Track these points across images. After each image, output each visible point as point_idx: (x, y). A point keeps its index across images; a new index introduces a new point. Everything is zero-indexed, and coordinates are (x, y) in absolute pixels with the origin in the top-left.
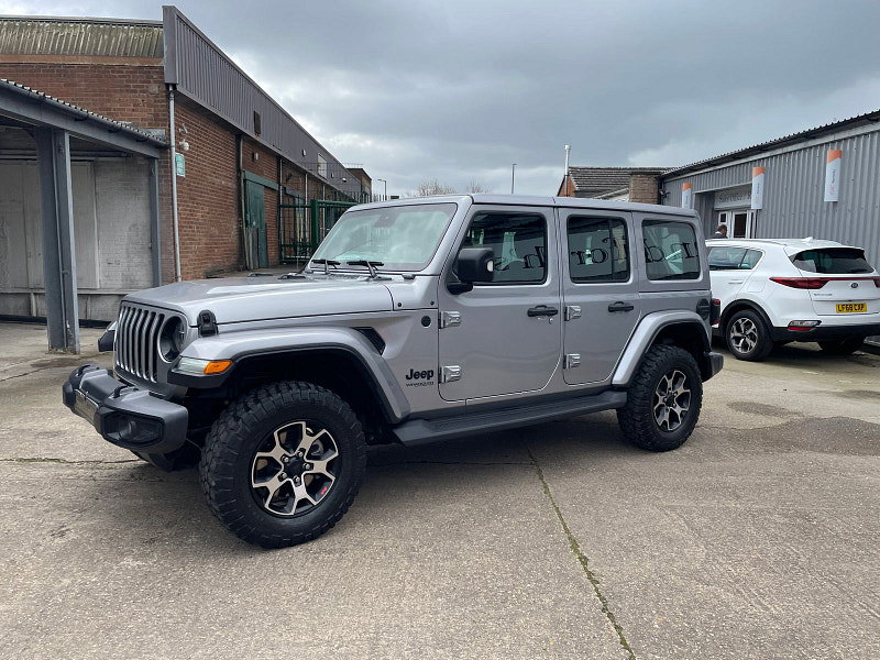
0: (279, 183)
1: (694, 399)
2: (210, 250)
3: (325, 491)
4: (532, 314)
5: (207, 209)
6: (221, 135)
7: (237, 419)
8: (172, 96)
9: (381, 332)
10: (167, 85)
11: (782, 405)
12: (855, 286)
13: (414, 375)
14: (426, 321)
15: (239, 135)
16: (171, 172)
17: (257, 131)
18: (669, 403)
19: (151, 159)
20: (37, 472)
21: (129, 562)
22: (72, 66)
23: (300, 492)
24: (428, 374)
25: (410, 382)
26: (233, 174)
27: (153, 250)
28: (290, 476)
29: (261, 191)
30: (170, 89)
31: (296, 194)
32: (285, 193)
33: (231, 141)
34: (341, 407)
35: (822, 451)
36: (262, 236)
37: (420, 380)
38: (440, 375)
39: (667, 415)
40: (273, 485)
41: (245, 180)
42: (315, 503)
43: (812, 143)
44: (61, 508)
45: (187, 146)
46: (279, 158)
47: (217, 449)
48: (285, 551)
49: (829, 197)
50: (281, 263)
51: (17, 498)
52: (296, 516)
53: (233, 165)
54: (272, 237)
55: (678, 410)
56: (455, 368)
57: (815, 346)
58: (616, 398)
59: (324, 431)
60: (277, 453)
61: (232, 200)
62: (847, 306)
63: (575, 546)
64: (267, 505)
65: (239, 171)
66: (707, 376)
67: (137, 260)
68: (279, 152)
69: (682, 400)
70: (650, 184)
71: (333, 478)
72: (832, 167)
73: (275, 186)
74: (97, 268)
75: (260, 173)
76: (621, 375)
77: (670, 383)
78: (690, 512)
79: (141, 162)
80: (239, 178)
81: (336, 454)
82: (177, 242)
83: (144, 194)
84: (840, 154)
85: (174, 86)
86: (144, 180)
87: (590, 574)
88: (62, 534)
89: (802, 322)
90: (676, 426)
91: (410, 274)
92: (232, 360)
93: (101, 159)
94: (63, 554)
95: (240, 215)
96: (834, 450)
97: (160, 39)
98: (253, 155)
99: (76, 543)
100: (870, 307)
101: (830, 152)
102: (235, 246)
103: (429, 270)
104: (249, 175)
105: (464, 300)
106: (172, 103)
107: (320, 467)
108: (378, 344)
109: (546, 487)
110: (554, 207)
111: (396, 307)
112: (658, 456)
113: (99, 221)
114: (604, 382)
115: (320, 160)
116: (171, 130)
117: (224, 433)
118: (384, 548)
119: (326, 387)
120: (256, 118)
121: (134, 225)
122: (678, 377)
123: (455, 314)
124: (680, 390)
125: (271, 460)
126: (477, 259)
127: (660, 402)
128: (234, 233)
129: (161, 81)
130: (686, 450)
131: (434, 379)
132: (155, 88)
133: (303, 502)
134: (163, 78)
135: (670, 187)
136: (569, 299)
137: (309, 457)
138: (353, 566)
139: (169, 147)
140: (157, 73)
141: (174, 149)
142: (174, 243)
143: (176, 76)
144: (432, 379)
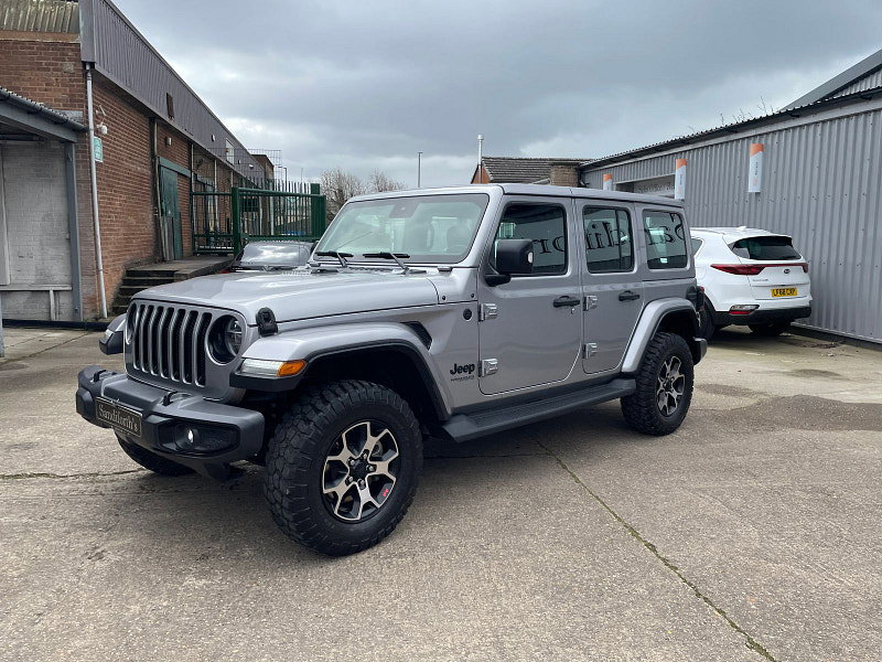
0: (190, 169)
1: (686, 383)
2: (128, 240)
3: (387, 492)
4: (557, 305)
5: (124, 197)
6: (135, 117)
7: (308, 421)
8: (89, 75)
9: (428, 326)
10: (84, 63)
11: (743, 386)
12: (787, 272)
13: (457, 369)
14: (467, 314)
15: (152, 118)
16: (90, 157)
17: (171, 115)
18: (667, 388)
19: (67, 143)
20: (32, 490)
21: (190, 581)
23: (365, 495)
24: (469, 368)
25: (453, 377)
26: (147, 160)
27: (71, 241)
28: (355, 480)
29: (174, 177)
30: (88, 68)
31: (205, 180)
32: (196, 180)
33: (146, 126)
34: (402, 405)
35: (802, 428)
36: (177, 227)
37: (463, 374)
38: (480, 368)
39: (666, 399)
40: (341, 489)
41: (160, 166)
42: (378, 506)
43: (733, 137)
44: (83, 527)
45: (105, 129)
46: (190, 143)
47: (290, 455)
48: (353, 558)
49: (753, 188)
50: (195, 254)
51: (25, 520)
52: (363, 519)
53: (147, 151)
54: (186, 227)
55: (675, 394)
56: (494, 361)
57: (746, 329)
58: (626, 386)
59: (386, 431)
60: (345, 456)
61: (147, 187)
62: (781, 291)
63: (635, 534)
64: (336, 512)
65: (153, 156)
66: (697, 360)
67: (52, 252)
68: (191, 137)
69: (677, 384)
70: (570, 174)
71: (394, 479)
72: (755, 160)
73: (187, 173)
74: (7, 261)
75: (173, 159)
76: (629, 363)
77: (668, 368)
78: (721, 493)
79: (56, 146)
80: (153, 164)
81: (397, 454)
82: (98, 233)
83: (60, 181)
84: (762, 148)
85: (92, 65)
86: (59, 166)
87: (664, 560)
88: (100, 557)
89: (741, 306)
90: (673, 410)
91: (446, 266)
92: (306, 360)
93: (9, 142)
94: (113, 578)
95: (156, 204)
96: (813, 427)
97: (75, 14)
98: (166, 140)
99: (121, 565)
100: (799, 291)
101: (752, 147)
102: (151, 237)
103: (469, 261)
104: (164, 161)
105: (500, 292)
106: (89, 83)
107: (382, 468)
108: (426, 338)
109: (574, 476)
110: (572, 197)
111: (441, 300)
112: (660, 441)
113: (8, 211)
114: (615, 370)
115: (228, 146)
116: (89, 111)
117: (295, 437)
118: (452, 548)
119: (388, 386)
120: (169, 99)
122: (675, 361)
123: (493, 306)
124: (677, 375)
125: (339, 463)
126: (518, 250)
127: (661, 388)
128: (150, 222)
129: (77, 59)
130: (681, 433)
131: (475, 373)
132: (69, 67)
133: (368, 505)
134: (79, 56)
135: (589, 178)
136: (587, 289)
137: (372, 459)
138: (432, 568)
139: (86, 130)
140: (73, 50)
141: (92, 133)
142: (95, 234)
143: (93, 53)
144: (473, 373)
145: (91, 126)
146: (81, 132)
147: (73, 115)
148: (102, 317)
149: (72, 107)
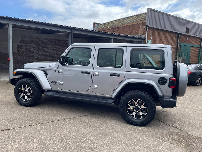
4: (82, 73)
8: (147, 28)
9: (47, 72)
10: (147, 25)
13: (52, 82)
14: (55, 71)
15: (179, 34)
17: (188, 33)
22: (132, 25)
24: (56, 82)
26: (175, 44)
29: (189, 48)
36: (187, 60)
37: (54, 83)
41: (180, 45)
45: (151, 38)
53: (175, 42)
55: (141, 113)
56: (61, 82)
65: (178, 43)
68: (200, 37)
73: (198, 46)
76: (113, 96)
77: (136, 103)
80: (177, 45)
92: (16, 72)
98: (186, 38)
104: (183, 44)
106: (147, 29)
110: (95, 46)
111: (50, 67)
116: (146, 35)
120: (187, 29)
123: (61, 70)
131: (57, 84)
132: (144, 27)
134: (146, 24)
136: (95, 70)
140: (145, 23)
141: (146, 39)
143: (148, 23)
144: (56, 84)
145: (146, 38)
146: (144, 39)
147: (144, 36)
149: (143, 35)
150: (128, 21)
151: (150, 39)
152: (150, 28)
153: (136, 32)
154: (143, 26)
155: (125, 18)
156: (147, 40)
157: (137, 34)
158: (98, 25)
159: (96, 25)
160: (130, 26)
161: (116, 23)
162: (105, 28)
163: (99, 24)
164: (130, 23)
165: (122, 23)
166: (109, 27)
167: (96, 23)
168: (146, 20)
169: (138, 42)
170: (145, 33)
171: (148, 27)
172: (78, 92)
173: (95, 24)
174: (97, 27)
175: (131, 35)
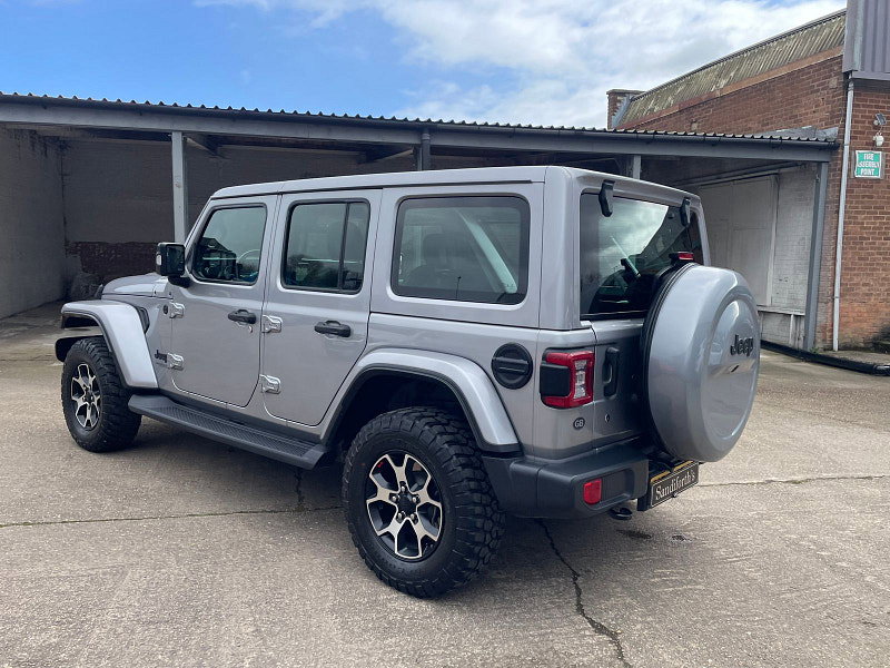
8: (851, 85)
9: (150, 313)
10: (847, 74)
13: (159, 355)
14: (166, 311)
16: (842, 174)
19: (819, 163)
25: (157, 360)
30: (849, 77)
37: (162, 361)
45: (880, 140)
56: (178, 358)
74: (769, 284)
105: (188, 294)
106: (851, 94)
108: (148, 324)
110: (278, 194)
111: (154, 294)
116: (846, 126)
121: (804, 239)
123: (180, 306)
129: (840, 72)
132: (834, 82)
134: (841, 67)
140: (838, 63)
141: (847, 148)
142: (835, 259)
143: (854, 62)
144: (166, 363)
145: (847, 140)
146: (833, 148)
147: (832, 132)
148: (832, 349)
149: (829, 124)
150: (761, 63)
151: (872, 146)
152: (863, 86)
153: (796, 112)
154: (830, 76)
155: (746, 51)
156: (852, 149)
157: (796, 121)
158: (632, 100)
159: (620, 101)
160: (765, 88)
161: (704, 79)
162: (656, 108)
163: (634, 96)
164: (770, 69)
165: (732, 74)
166: (674, 105)
167: (623, 93)
168: (841, 43)
169: (804, 163)
170: (837, 117)
171: (853, 79)
172: (222, 404)
173: (615, 96)
174: (628, 108)
175: (771, 129)
